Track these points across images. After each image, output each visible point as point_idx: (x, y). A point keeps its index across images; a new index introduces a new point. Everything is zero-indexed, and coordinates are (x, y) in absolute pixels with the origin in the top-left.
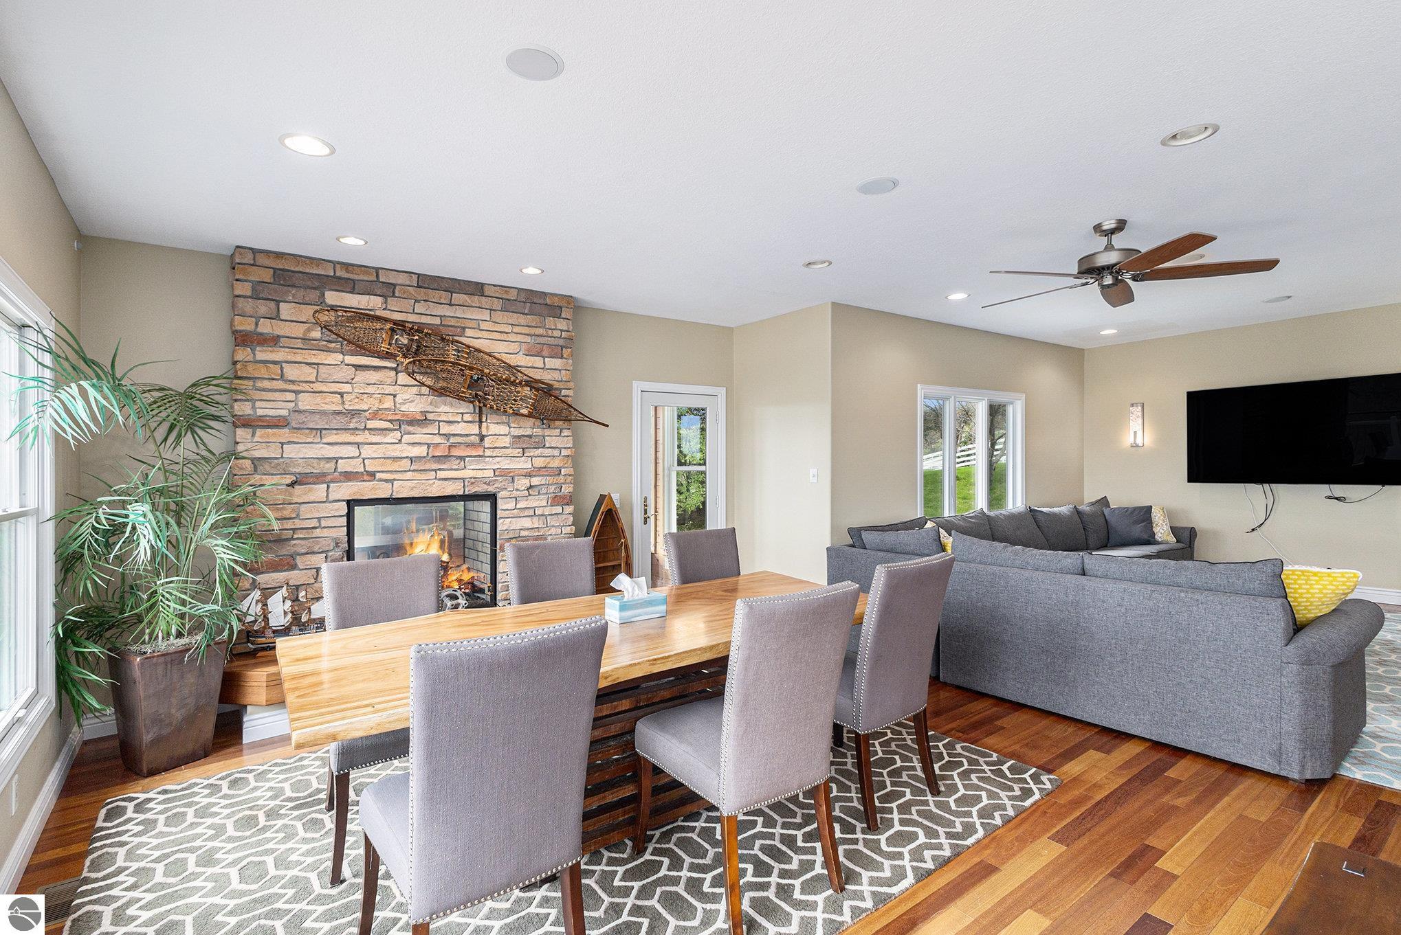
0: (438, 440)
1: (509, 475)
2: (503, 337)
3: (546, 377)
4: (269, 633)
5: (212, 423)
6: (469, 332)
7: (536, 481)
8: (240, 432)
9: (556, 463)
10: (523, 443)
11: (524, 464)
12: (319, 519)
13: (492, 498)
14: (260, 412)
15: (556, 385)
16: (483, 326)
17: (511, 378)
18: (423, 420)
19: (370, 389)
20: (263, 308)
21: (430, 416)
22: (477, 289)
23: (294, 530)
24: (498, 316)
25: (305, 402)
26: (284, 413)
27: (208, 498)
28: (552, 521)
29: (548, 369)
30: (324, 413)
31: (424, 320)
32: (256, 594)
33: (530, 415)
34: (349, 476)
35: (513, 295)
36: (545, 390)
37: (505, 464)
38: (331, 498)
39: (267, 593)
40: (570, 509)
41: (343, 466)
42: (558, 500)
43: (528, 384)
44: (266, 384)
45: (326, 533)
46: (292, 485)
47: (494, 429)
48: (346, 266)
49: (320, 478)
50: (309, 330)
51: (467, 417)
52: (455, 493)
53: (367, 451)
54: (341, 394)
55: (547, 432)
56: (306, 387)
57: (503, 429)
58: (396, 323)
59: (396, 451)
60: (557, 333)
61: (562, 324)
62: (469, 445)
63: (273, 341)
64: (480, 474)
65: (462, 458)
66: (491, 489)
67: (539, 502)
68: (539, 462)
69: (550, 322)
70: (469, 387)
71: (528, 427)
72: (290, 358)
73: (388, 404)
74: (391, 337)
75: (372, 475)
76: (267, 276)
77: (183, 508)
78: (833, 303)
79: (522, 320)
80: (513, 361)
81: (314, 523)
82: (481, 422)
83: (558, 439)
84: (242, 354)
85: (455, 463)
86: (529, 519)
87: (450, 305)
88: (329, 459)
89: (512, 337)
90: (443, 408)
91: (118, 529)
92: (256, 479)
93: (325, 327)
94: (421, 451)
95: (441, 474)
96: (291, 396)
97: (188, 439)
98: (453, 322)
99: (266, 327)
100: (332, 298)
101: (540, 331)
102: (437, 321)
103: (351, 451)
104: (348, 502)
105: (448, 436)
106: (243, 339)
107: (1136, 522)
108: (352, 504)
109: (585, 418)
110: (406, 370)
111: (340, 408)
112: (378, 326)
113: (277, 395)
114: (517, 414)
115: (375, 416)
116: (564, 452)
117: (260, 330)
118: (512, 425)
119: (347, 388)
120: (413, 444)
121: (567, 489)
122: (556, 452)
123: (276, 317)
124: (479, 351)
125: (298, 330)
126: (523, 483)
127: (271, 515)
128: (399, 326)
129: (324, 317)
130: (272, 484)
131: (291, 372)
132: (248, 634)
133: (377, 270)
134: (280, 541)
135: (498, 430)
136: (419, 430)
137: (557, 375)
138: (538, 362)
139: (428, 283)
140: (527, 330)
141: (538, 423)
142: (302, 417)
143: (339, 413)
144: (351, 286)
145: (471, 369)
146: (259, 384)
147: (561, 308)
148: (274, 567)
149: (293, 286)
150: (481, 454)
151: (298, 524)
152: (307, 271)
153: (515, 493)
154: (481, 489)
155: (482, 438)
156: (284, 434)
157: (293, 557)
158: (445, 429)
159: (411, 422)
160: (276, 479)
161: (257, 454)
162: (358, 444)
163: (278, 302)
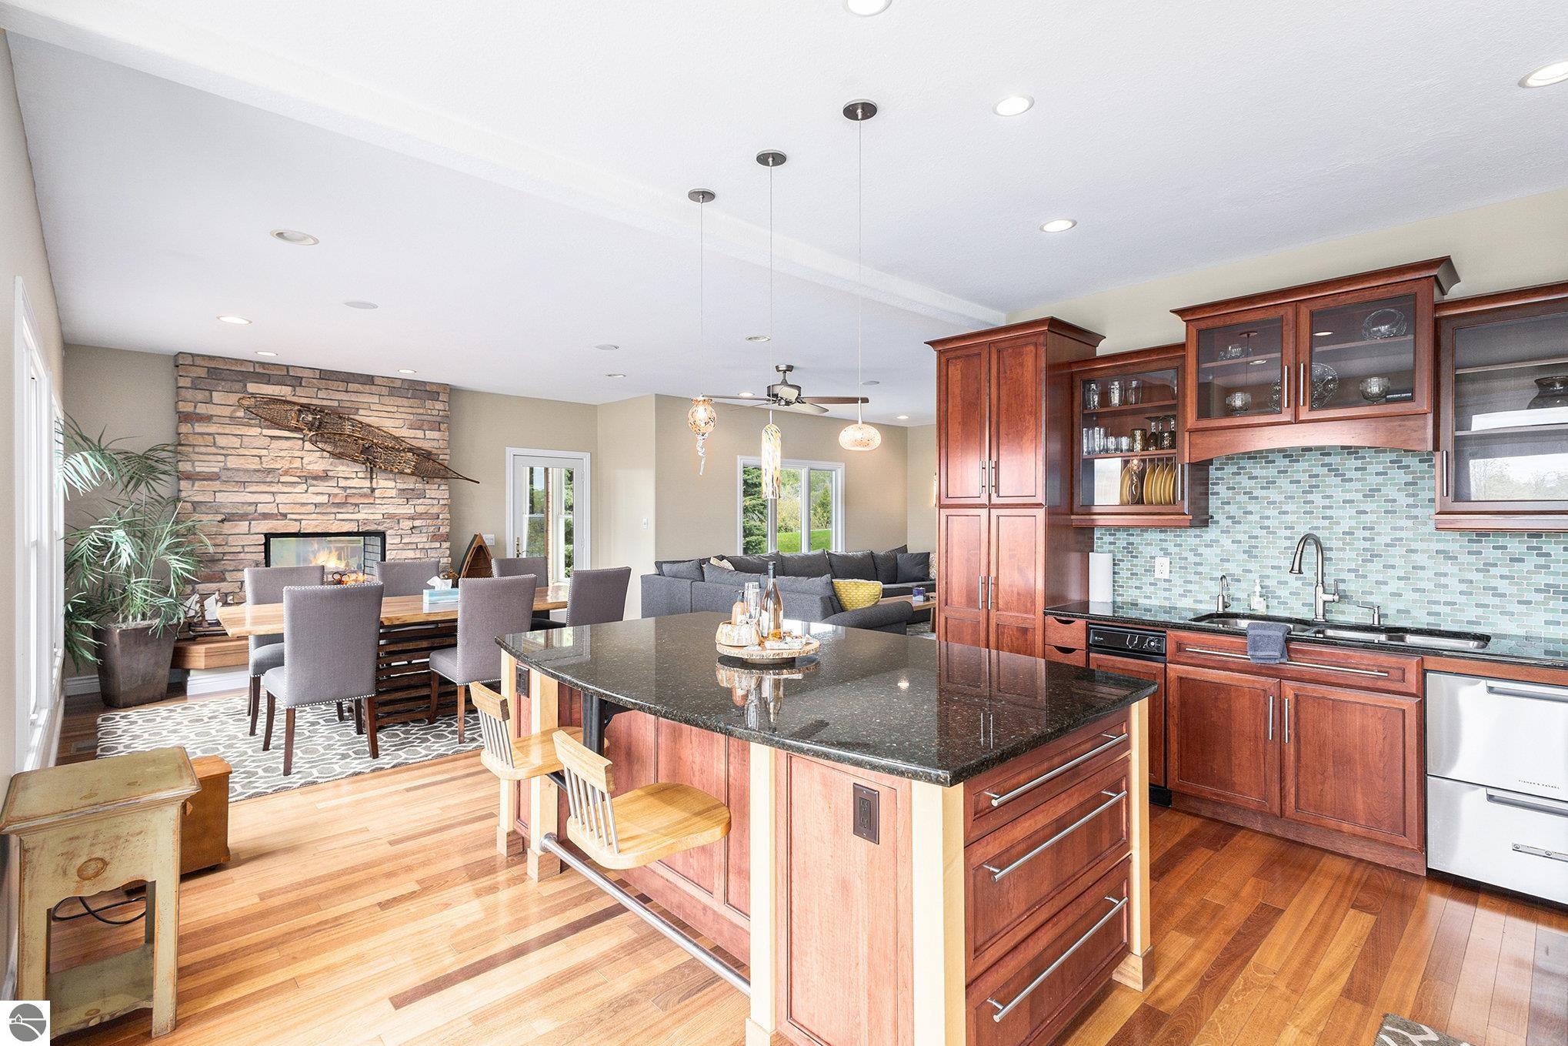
0: (336, 491)
1: (396, 519)
2: (389, 415)
3: (426, 445)
4: (205, 624)
5: (161, 476)
6: (361, 412)
7: (417, 523)
8: (182, 483)
9: (435, 510)
10: (407, 495)
11: (408, 510)
12: (243, 546)
13: (382, 535)
14: (198, 469)
15: (435, 451)
16: (373, 407)
17: (397, 446)
18: (325, 476)
19: (282, 454)
20: (200, 395)
21: (330, 474)
22: (369, 380)
23: (224, 554)
24: (386, 400)
25: (232, 462)
26: (216, 470)
27: (163, 529)
28: (432, 554)
29: (429, 440)
30: (246, 471)
31: (325, 403)
32: (196, 597)
33: (413, 474)
34: (266, 516)
35: (398, 384)
36: (425, 456)
37: (392, 510)
38: (252, 532)
39: (204, 597)
40: (446, 545)
41: (261, 509)
42: (435, 537)
43: (410, 450)
44: (203, 450)
45: (248, 556)
46: (222, 521)
47: (383, 483)
48: (263, 364)
49: (243, 517)
50: (235, 411)
51: (360, 475)
52: (351, 530)
53: (280, 498)
54: (260, 457)
55: (427, 486)
56: (233, 452)
57: (391, 484)
58: (302, 405)
59: (304, 498)
60: (435, 412)
61: (439, 406)
62: (365, 495)
63: (207, 419)
64: (371, 517)
65: (357, 505)
66: (381, 528)
67: (421, 539)
68: (420, 509)
69: (429, 404)
70: (362, 453)
71: (411, 483)
72: (220, 431)
73: (297, 464)
74: (299, 416)
75: (285, 516)
76: (203, 373)
77: (144, 535)
78: (656, 395)
79: (405, 402)
80: (397, 433)
81: (239, 549)
82: (372, 478)
83: (437, 493)
84: (185, 428)
85: (351, 509)
86: (412, 551)
87: (347, 391)
88: (251, 504)
89: (397, 415)
90: (341, 468)
91: (107, 545)
92: (196, 517)
93: (247, 409)
94: (324, 499)
95: (339, 516)
96: (222, 458)
97: (142, 487)
98: (348, 404)
99: (202, 409)
100: (252, 388)
101: (421, 411)
102: (336, 404)
103: (269, 498)
104: (266, 535)
105: (345, 488)
106: (185, 418)
107: (917, 564)
108: (268, 536)
109: (459, 477)
110: (310, 441)
111: (259, 467)
112: (288, 407)
113: (211, 458)
114: (401, 473)
115: (286, 473)
116: (441, 502)
117: (197, 411)
118: (398, 481)
119: (264, 452)
120: (317, 494)
121: (444, 530)
122: (436, 502)
123: (210, 401)
124: (370, 426)
125: (227, 411)
126: (409, 524)
127: (208, 542)
128: (305, 408)
129: (246, 403)
130: (208, 520)
131: (221, 441)
132: (190, 625)
133: (287, 367)
134: (213, 560)
135: (385, 484)
136: (321, 483)
137: (435, 444)
138: (420, 434)
139: (327, 376)
140: (410, 410)
141: (419, 479)
142: (229, 473)
143: (258, 471)
144: (268, 379)
145: (363, 439)
146: (197, 449)
147: (438, 393)
148: (209, 579)
149: (222, 380)
150: (372, 502)
151: (227, 549)
152: (233, 369)
153: (400, 532)
154: (372, 528)
155: (373, 490)
156: (216, 485)
157: (223, 572)
158: (342, 483)
159: (316, 478)
160: (210, 517)
161: (196, 499)
162: (273, 493)
163: (211, 391)
